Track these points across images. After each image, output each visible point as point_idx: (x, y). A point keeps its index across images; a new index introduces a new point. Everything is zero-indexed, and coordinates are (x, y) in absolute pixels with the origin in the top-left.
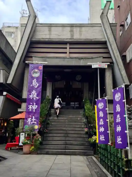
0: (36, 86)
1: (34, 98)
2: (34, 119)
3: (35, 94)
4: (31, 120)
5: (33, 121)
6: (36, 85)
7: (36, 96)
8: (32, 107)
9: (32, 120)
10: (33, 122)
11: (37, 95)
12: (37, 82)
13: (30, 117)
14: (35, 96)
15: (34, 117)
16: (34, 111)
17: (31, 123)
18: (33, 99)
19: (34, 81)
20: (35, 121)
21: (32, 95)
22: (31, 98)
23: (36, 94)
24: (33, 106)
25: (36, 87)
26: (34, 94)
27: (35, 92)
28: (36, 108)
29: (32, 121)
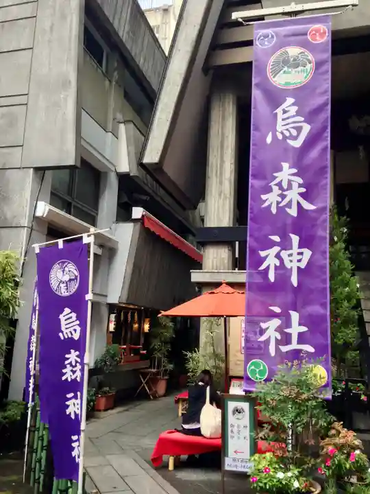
0: (295, 138)
1: (289, 205)
2: (296, 329)
3: (295, 185)
4: (279, 329)
5: (295, 338)
6: (294, 133)
7: (301, 195)
8: (278, 256)
9: (290, 335)
10: (295, 345)
11: (303, 190)
12: (298, 113)
13: (275, 315)
14: (294, 195)
15: (295, 316)
16: (294, 280)
17: (284, 349)
18: (281, 210)
19: (285, 112)
20: (302, 338)
21: (276, 189)
22: (274, 210)
23: (300, 186)
24: (284, 254)
25: (297, 144)
26: (285, 185)
27: (295, 171)
28: (303, 265)
29: (286, 339)
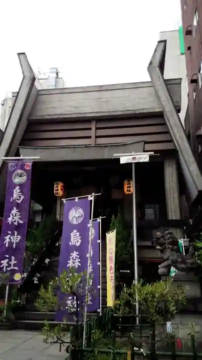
0: (18, 200)
1: (15, 221)
2: (13, 262)
3: (17, 215)
4: (8, 263)
5: (12, 265)
6: (19, 198)
8: (10, 238)
10: (12, 268)
11: (20, 217)
12: (20, 192)
13: (7, 258)
14: (17, 218)
15: (13, 258)
16: (14, 246)
17: (8, 269)
18: (12, 223)
19: (16, 191)
20: (14, 265)
21: (11, 216)
22: (10, 223)
23: (19, 215)
24: (12, 238)
25: (19, 202)
26: (14, 214)
27: (17, 210)
28: (17, 241)
29: (9, 265)
